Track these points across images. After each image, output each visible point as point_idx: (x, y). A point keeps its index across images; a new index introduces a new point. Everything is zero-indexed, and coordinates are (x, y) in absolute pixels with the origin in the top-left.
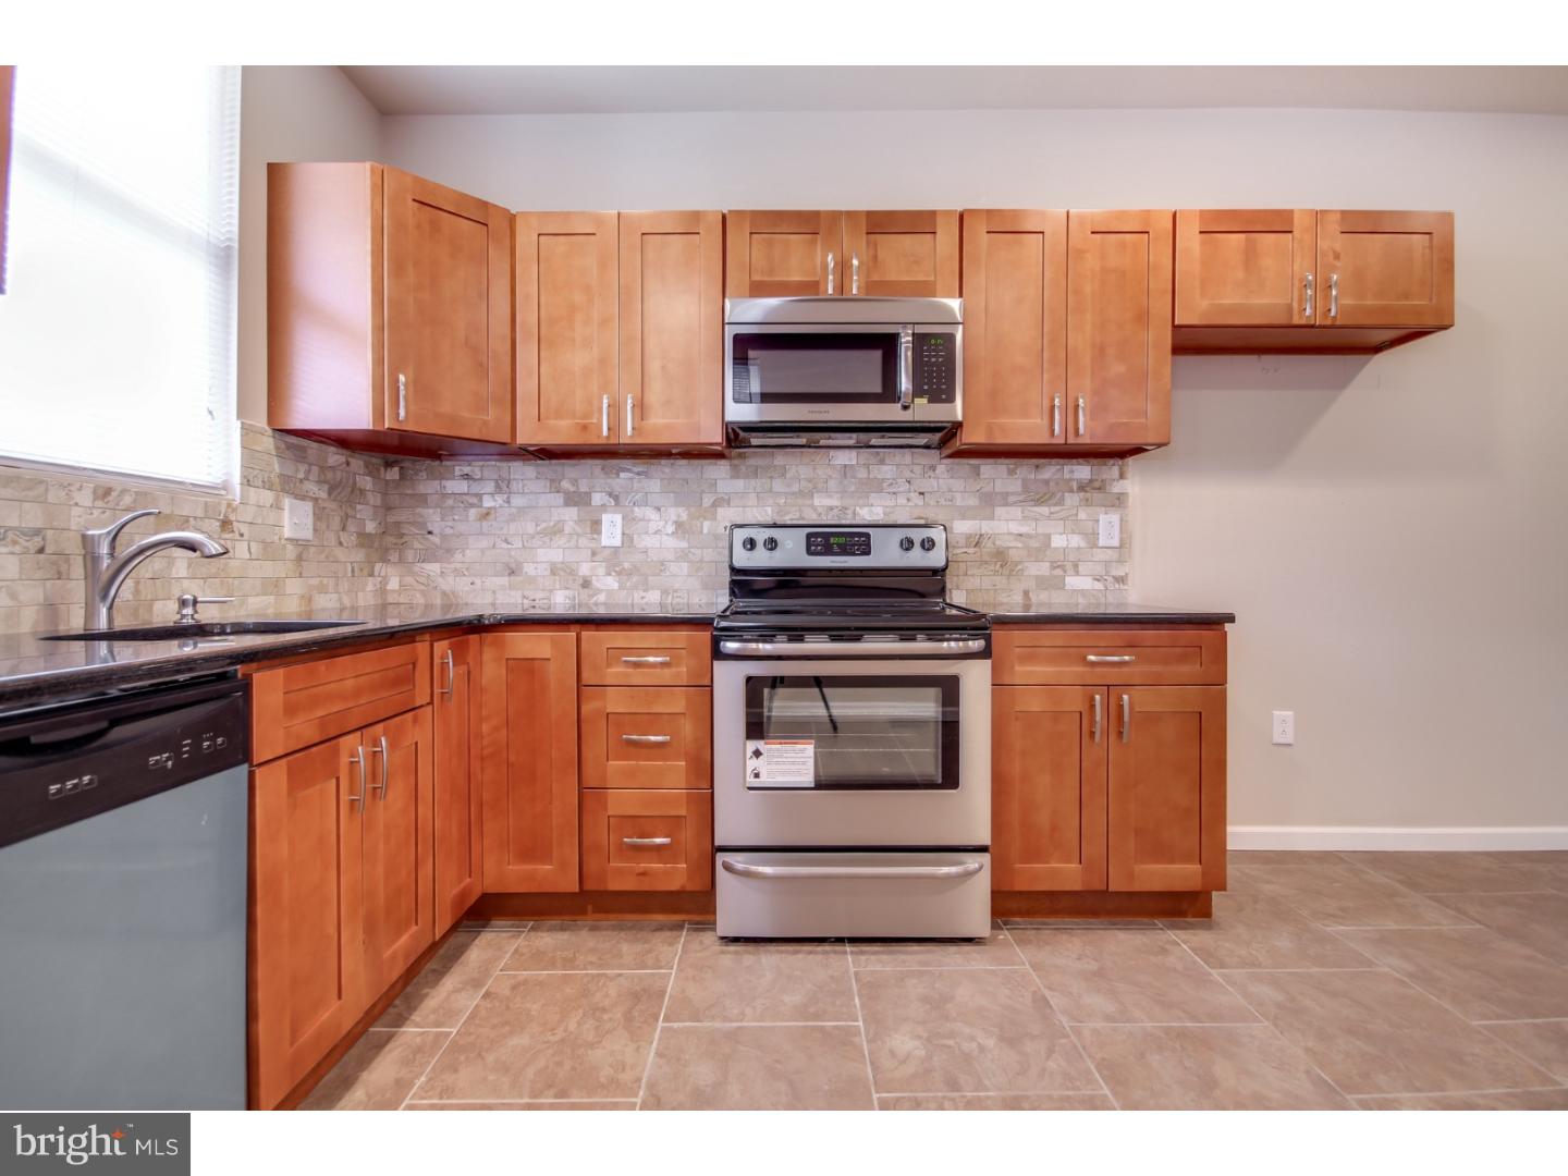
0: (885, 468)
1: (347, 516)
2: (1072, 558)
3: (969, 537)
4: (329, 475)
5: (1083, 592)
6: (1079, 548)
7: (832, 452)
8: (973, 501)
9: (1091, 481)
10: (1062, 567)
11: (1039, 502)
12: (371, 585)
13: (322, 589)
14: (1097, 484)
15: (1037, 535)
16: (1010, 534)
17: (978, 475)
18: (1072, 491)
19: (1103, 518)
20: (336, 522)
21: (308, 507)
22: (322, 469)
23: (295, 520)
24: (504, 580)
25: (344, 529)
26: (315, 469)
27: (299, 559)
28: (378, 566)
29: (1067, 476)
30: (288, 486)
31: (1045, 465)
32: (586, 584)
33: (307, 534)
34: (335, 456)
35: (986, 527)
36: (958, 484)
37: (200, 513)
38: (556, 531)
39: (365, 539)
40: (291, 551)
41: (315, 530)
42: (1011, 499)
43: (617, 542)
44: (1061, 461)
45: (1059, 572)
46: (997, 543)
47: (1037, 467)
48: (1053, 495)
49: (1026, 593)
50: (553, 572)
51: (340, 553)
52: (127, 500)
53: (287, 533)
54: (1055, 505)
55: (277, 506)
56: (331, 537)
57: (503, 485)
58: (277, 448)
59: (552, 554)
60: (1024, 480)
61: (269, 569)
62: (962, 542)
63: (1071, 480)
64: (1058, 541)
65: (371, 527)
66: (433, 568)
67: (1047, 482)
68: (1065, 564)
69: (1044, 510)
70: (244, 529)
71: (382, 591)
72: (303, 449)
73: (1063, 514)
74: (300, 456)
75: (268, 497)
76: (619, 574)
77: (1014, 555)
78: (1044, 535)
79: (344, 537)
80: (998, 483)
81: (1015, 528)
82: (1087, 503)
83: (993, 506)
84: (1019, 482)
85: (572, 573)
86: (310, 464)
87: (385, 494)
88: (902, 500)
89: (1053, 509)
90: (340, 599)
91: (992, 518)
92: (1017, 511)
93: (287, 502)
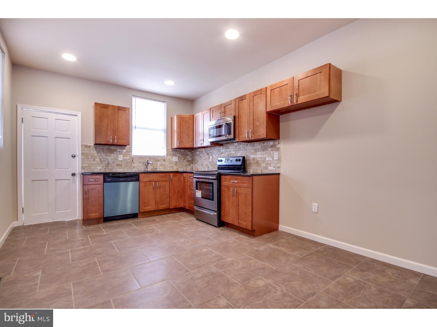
0: (241, 145)
1: (185, 158)
2: (269, 162)
3: (253, 158)
4: (181, 153)
5: (271, 170)
6: (271, 160)
7: (234, 143)
8: (253, 151)
9: (273, 145)
10: (268, 164)
11: (264, 151)
12: (190, 167)
13: (180, 168)
14: (274, 146)
15: (264, 157)
16: (259, 157)
17: (254, 145)
18: (269, 148)
19: (275, 153)
20: (183, 159)
21: (177, 157)
22: (180, 152)
23: (175, 159)
24: (202, 167)
25: (184, 160)
26: (179, 153)
27: (176, 164)
28: (191, 165)
29: (269, 144)
30: (174, 155)
31: (265, 142)
32: (209, 167)
33: (177, 161)
34: (182, 151)
35: (255, 156)
36: (251, 148)
37: (161, 159)
38: (206, 159)
39: (188, 161)
40: (174, 163)
41: (178, 160)
42: (259, 150)
43: (211, 161)
44: (268, 141)
45: (267, 166)
46: (257, 159)
47: (263, 143)
48: (266, 149)
49: (262, 170)
50: (206, 166)
51: (183, 163)
52: (152, 158)
53: (174, 161)
54: (267, 151)
55: (172, 157)
56: (182, 161)
57: (202, 152)
58: (172, 151)
59: (206, 163)
60: (261, 146)
61: (171, 165)
62: (252, 159)
63: (269, 145)
64: (267, 159)
65: (190, 159)
66: (196, 165)
67: (265, 146)
68: (269, 164)
69: (264, 152)
70: (167, 161)
71: (192, 168)
72: (177, 150)
73: (268, 153)
74: (176, 151)
75: (171, 157)
76: (212, 166)
77: (260, 162)
78: (265, 157)
79: (184, 161)
80: (257, 147)
81: (260, 156)
82: (272, 150)
83: (256, 152)
84: (260, 146)
85: (208, 166)
86: (178, 152)
87: (192, 154)
88: (243, 152)
89: (266, 152)
90: (183, 169)
91: (256, 154)
92: (260, 153)
93: (174, 157)
